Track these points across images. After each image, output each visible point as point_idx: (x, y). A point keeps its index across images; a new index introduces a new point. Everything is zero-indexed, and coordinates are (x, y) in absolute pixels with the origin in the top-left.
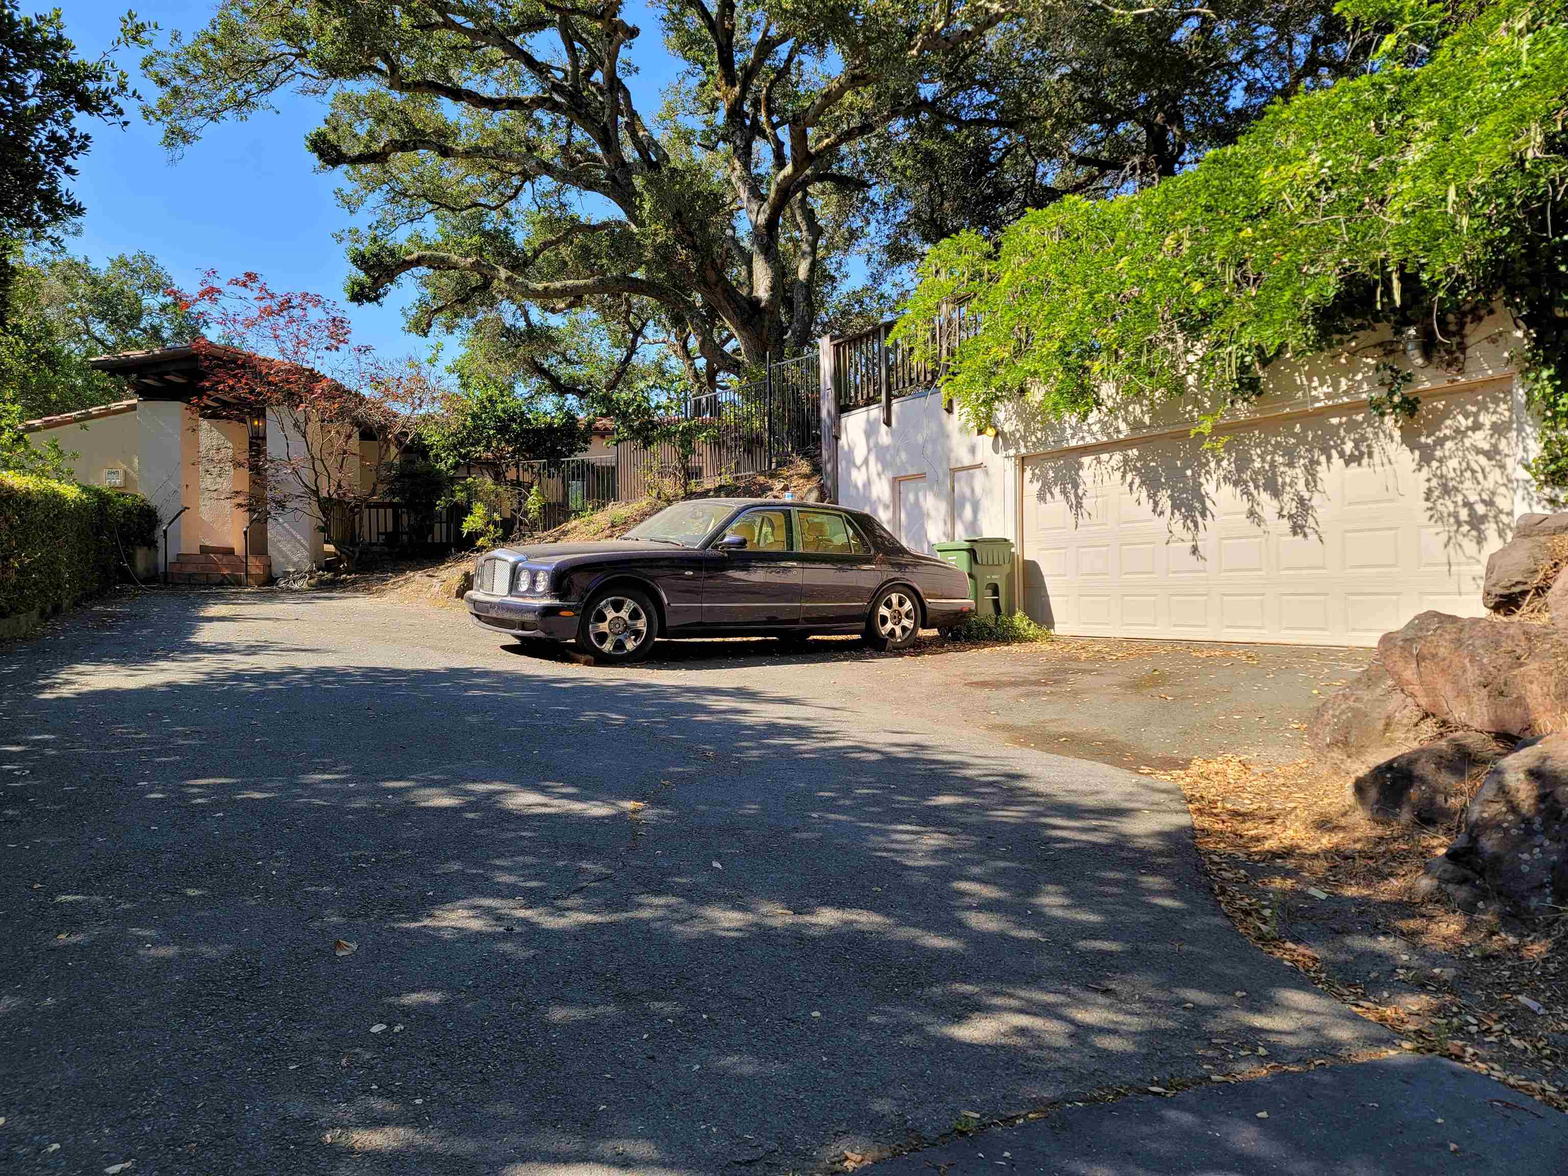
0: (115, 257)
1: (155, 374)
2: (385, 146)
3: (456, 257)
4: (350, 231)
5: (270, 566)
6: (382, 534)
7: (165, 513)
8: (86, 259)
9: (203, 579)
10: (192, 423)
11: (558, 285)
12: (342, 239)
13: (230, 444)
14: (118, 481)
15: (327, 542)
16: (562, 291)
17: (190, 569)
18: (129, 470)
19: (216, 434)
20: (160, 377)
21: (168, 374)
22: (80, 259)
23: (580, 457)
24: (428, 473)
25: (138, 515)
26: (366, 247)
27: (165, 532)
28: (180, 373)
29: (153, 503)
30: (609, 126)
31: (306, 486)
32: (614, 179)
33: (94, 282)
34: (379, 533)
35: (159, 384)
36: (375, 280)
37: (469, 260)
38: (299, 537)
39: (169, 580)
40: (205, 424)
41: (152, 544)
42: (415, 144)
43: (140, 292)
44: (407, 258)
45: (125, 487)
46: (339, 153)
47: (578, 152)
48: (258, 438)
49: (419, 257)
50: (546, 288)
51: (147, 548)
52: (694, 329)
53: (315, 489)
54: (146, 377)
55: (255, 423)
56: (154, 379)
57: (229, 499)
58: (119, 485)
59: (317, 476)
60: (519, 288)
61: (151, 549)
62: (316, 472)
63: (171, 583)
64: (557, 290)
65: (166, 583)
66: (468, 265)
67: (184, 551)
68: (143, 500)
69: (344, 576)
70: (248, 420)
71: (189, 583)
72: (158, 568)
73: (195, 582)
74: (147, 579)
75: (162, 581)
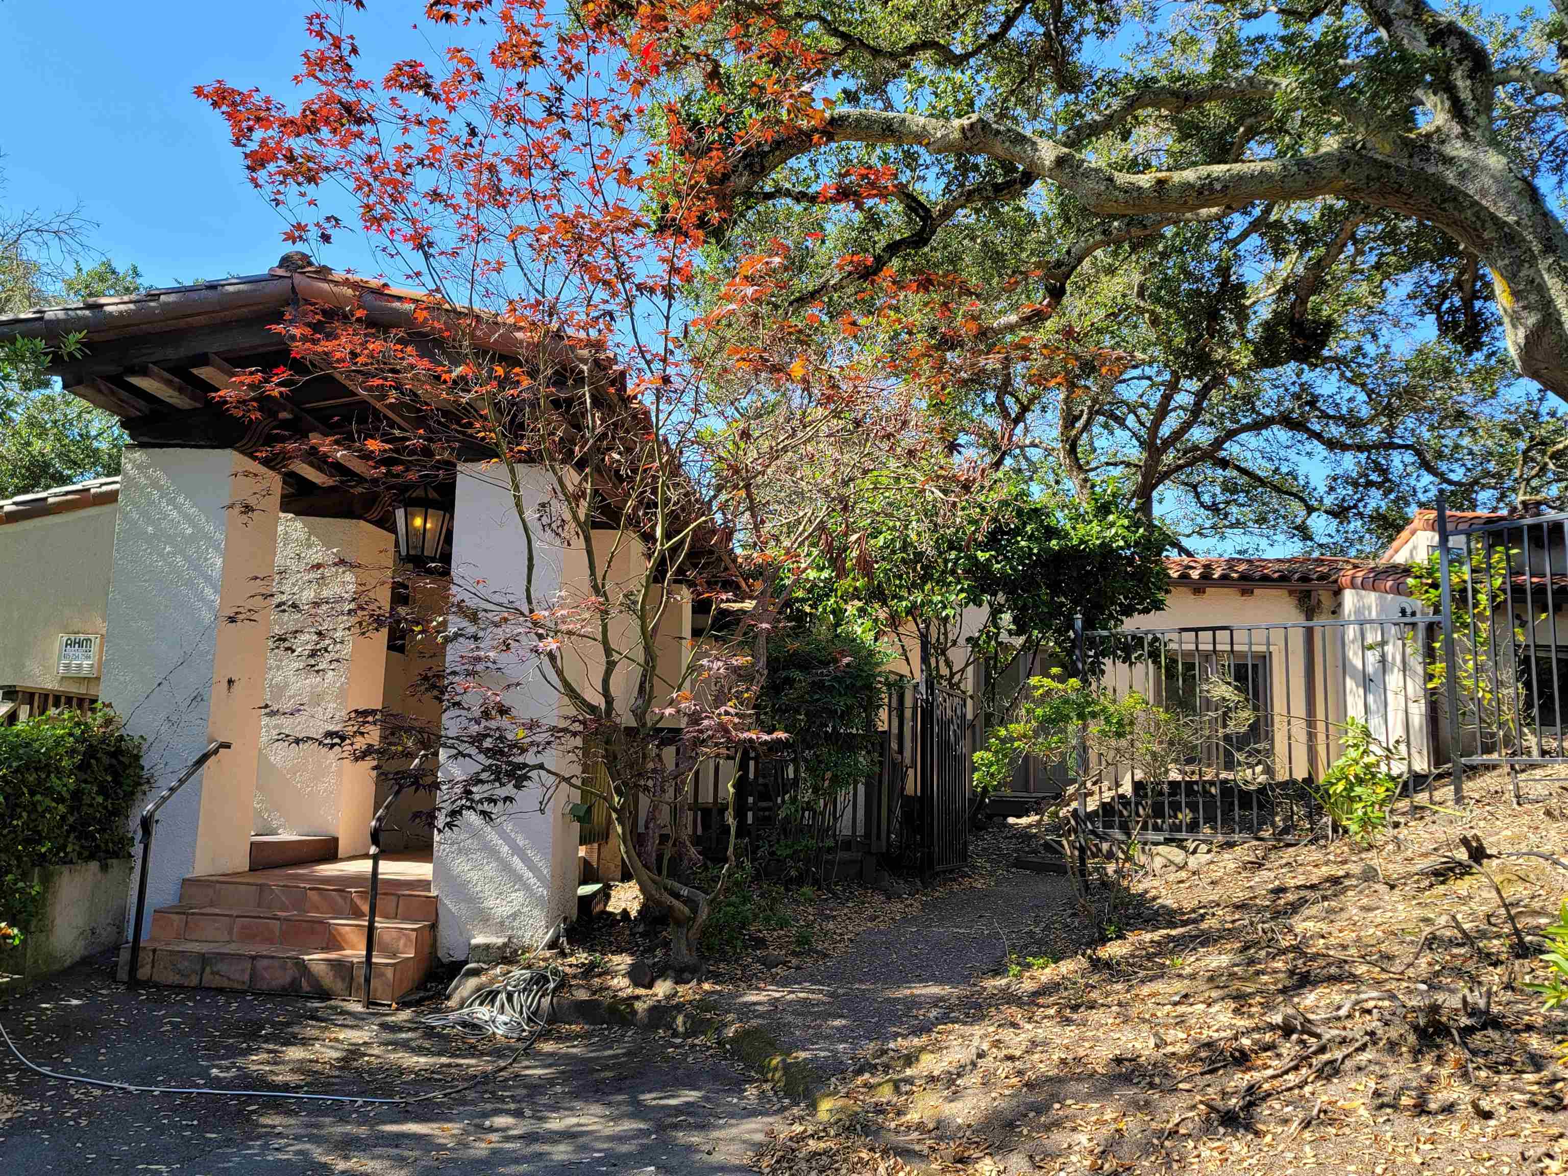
3: (922, 120)
5: (434, 927)
9: (238, 974)
14: (85, 663)
16: (1200, 192)
17: (209, 937)
27: (146, 824)
29: (136, 731)
31: (571, 692)
35: (180, 399)
37: (957, 122)
39: (143, 973)
40: (294, 526)
41: (107, 851)
50: (1160, 182)
51: (94, 865)
52: (1516, 294)
53: (598, 700)
54: (144, 372)
55: (418, 522)
56: (169, 383)
57: (336, 738)
58: (85, 672)
59: (611, 666)
60: (1091, 184)
61: (104, 868)
62: (608, 651)
63: (146, 984)
64: (1188, 186)
65: (134, 984)
66: (956, 135)
67: (202, 868)
68: (108, 722)
69: (662, 988)
70: (400, 514)
71: (200, 988)
72: (120, 931)
73: (217, 982)
74: (85, 961)
75: (123, 975)
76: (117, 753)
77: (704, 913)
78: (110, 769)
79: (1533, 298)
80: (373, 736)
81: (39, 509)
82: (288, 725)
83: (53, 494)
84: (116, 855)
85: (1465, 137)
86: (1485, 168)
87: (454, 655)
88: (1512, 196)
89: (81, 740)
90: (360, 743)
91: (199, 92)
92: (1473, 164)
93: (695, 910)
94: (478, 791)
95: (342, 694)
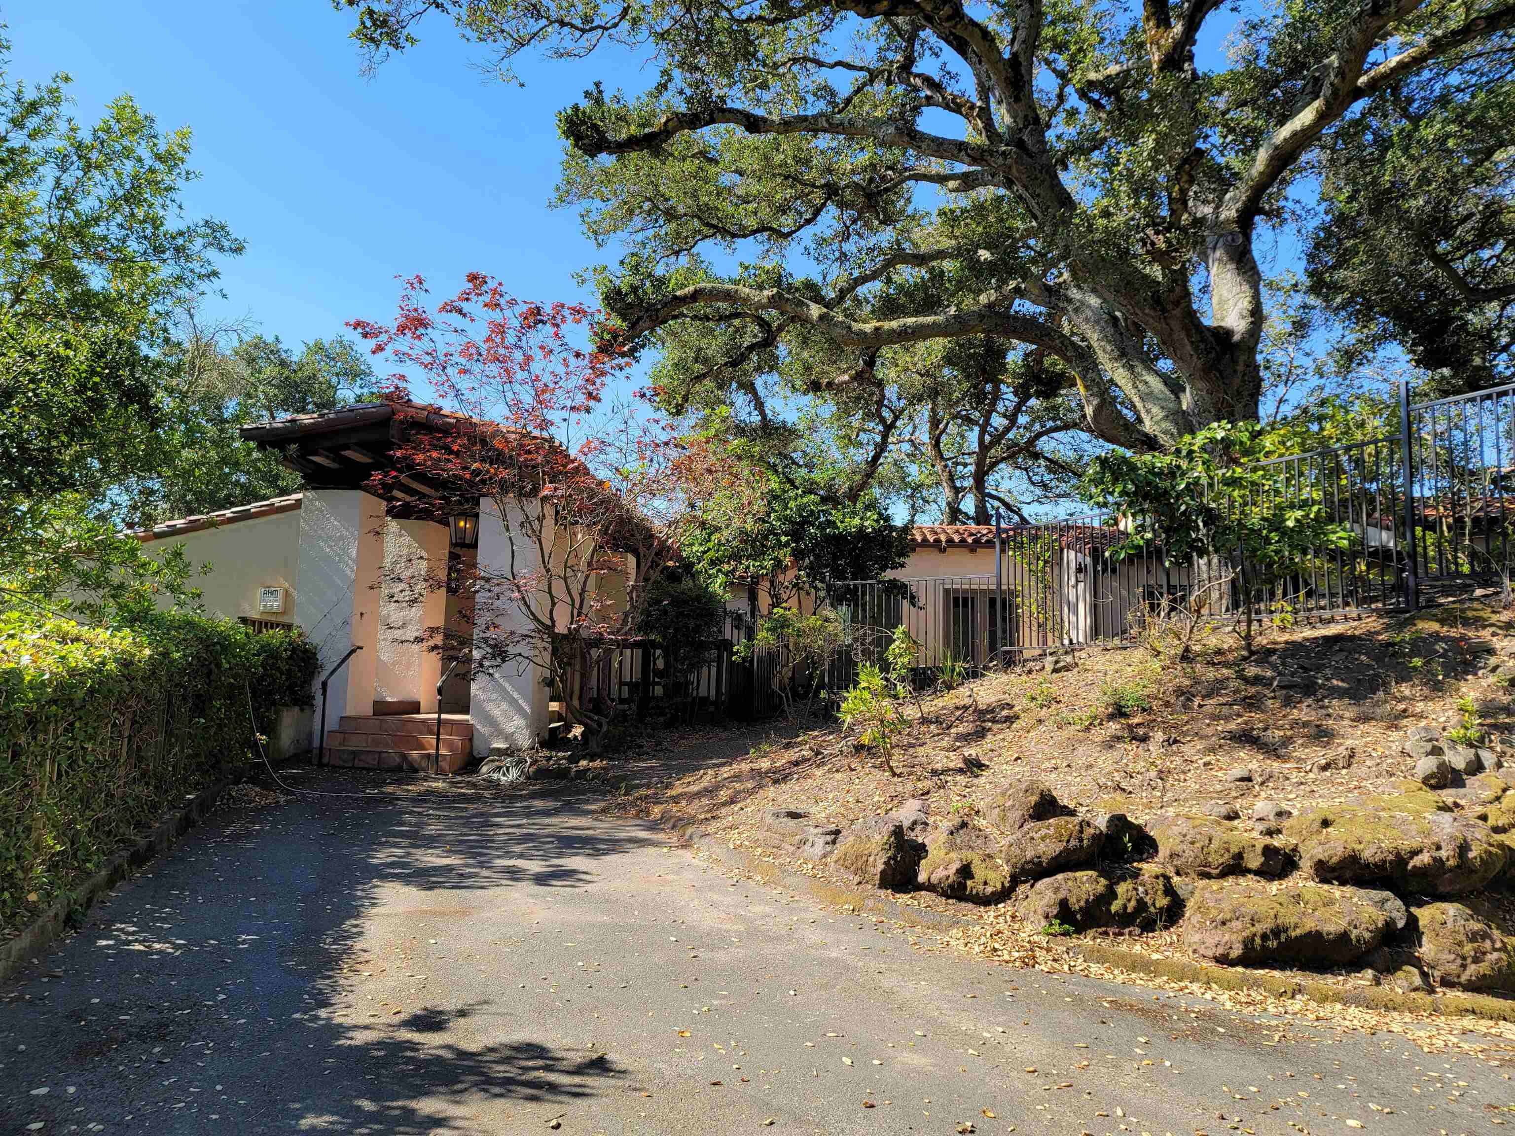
0: (311, 343)
1: (329, 450)
2: (668, 120)
3: (747, 290)
4: (595, 270)
5: (471, 740)
6: (626, 684)
7: (328, 657)
8: (277, 339)
9: (372, 761)
10: (375, 524)
11: (894, 324)
12: (583, 281)
13: (424, 554)
14: (276, 604)
15: (552, 699)
16: (900, 334)
17: (356, 743)
18: (291, 590)
19: (406, 539)
20: (335, 452)
21: (347, 447)
22: (270, 339)
23: (889, 574)
24: (698, 598)
25: (290, 657)
26: (624, 280)
27: (324, 685)
28: (363, 446)
29: (315, 639)
30: (1022, 58)
31: (536, 619)
32: (1020, 144)
33: (283, 364)
34: (621, 684)
35: (333, 465)
36: (633, 326)
37: (766, 293)
38: (516, 695)
39: (325, 760)
40: (393, 525)
41: (304, 702)
42: (711, 114)
43: (334, 380)
44: (678, 293)
45: (283, 613)
46: (602, 134)
47: (888, 168)
48: (463, 545)
49: (696, 291)
50: (877, 329)
51: (297, 709)
52: (1086, 387)
53: (549, 623)
54: (316, 454)
55: (462, 524)
56: (327, 457)
57: (419, 640)
58: (275, 609)
59: (554, 604)
60: (838, 330)
61: (302, 710)
62: (552, 597)
63: (327, 765)
64: (893, 331)
65: (321, 765)
66: (765, 301)
67: (349, 712)
68: (300, 635)
69: (583, 763)
70: (451, 519)
71: (353, 767)
72: (310, 742)
73: (361, 764)
74: (295, 755)
75: (315, 761)
76: (306, 651)
77: (605, 728)
78: (303, 660)
79: (1095, 390)
80: (438, 640)
81: (246, 516)
82: (398, 634)
83: (254, 507)
84: (306, 703)
85: (1079, 287)
86: (1089, 306)
87: (480, 598)
88: (1102, 323)
89: (290, 644)
90: (431, 643)
91: (347, 324)
92: (1082, 302)
93: (600, 725)
94: (486, 663)
95: (421, 620)
